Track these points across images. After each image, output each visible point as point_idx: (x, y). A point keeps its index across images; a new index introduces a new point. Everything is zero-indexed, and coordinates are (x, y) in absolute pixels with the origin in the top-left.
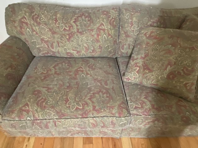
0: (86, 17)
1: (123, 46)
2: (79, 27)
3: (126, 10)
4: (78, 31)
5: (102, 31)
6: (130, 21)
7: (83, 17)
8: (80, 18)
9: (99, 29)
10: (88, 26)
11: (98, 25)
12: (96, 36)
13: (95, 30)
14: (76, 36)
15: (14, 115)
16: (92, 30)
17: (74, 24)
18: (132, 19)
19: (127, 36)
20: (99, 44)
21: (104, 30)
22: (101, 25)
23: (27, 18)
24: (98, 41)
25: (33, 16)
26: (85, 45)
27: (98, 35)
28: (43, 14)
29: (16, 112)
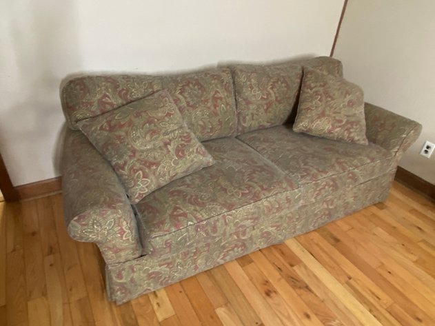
0: (194, 86)
1: (244, 118)
2: (189, 99)
3: (241, 71)
4: (188, 105)
5: (219, 101)
6: (248, 83)
7: (191, 85)
8: (186, 88)
9: (215, 99)
10: (201, 97)
11: (212, 93)
12: (212, 108)
13: (210, 101)
14: (186, 111)
15: (166, 227)
16: (207, 101)
17: (180, 96)
18: (250, 81)
19: (248, 103)
20: (218, 118)
21: (221, 98)
22: (215, 94)
23: (111, 96)
24: (216, 114)
25: (120, 92)
26: (200, 122)
27: (215, 106)
28: (133, 88)
29: (168, 220)
